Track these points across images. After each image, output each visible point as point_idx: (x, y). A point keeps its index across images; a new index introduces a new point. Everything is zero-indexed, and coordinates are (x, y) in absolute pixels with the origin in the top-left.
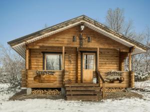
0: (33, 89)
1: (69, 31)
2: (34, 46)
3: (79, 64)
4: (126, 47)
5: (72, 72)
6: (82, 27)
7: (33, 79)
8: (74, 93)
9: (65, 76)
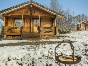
0: (7, 36)
1: (25, 8)
2: (8, 15)
3: (32, 24)
4: (53, 15)
5: (28, 28)
6: (31, 6)
7: (7, 31)
8: (26, 37)
9: (23, 29)
